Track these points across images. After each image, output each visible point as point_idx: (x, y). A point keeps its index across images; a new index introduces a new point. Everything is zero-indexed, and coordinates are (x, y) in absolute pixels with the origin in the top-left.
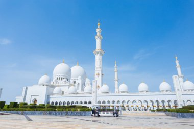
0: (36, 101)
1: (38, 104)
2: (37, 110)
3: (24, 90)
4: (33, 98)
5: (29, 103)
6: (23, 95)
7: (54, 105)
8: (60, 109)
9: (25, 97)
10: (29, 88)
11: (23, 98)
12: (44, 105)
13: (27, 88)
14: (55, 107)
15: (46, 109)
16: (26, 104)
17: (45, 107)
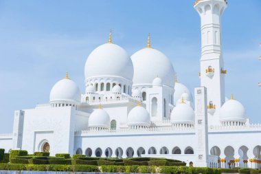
0: (46, 145)
1: (52, 154)
2: (51, 169)
3: (17, 118)
4: (40, 138)
5: (30, 152)
6: (16, 130)
7: (93, 156)
8: (108, 167)
9: (20, 135)
10: (27, 112)
11: (16, 138)
12: (67, 156)
13: (22, 114)
14: (95, 162)
15: (73, 166)
16: (25, 153)
17: (69, 162)
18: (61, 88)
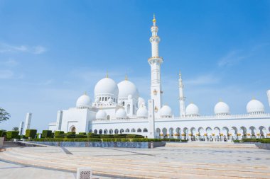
0: (74, 128)
1: (77, 133)
2: (76, 141)
3: (59, 115)
4: (70, 125)
5: (65, 132)
6: (58, 121)
7: (98, 133)
8: (106, 139)
9: (60, 123)
10: (64, 112)
11: (58, 125)
12: (85, 134)
13: (62, 112)
14: (99, 136)
15: (88, 139)
16: (63, 132)
17: (86, 137)
18: (82, 100)
